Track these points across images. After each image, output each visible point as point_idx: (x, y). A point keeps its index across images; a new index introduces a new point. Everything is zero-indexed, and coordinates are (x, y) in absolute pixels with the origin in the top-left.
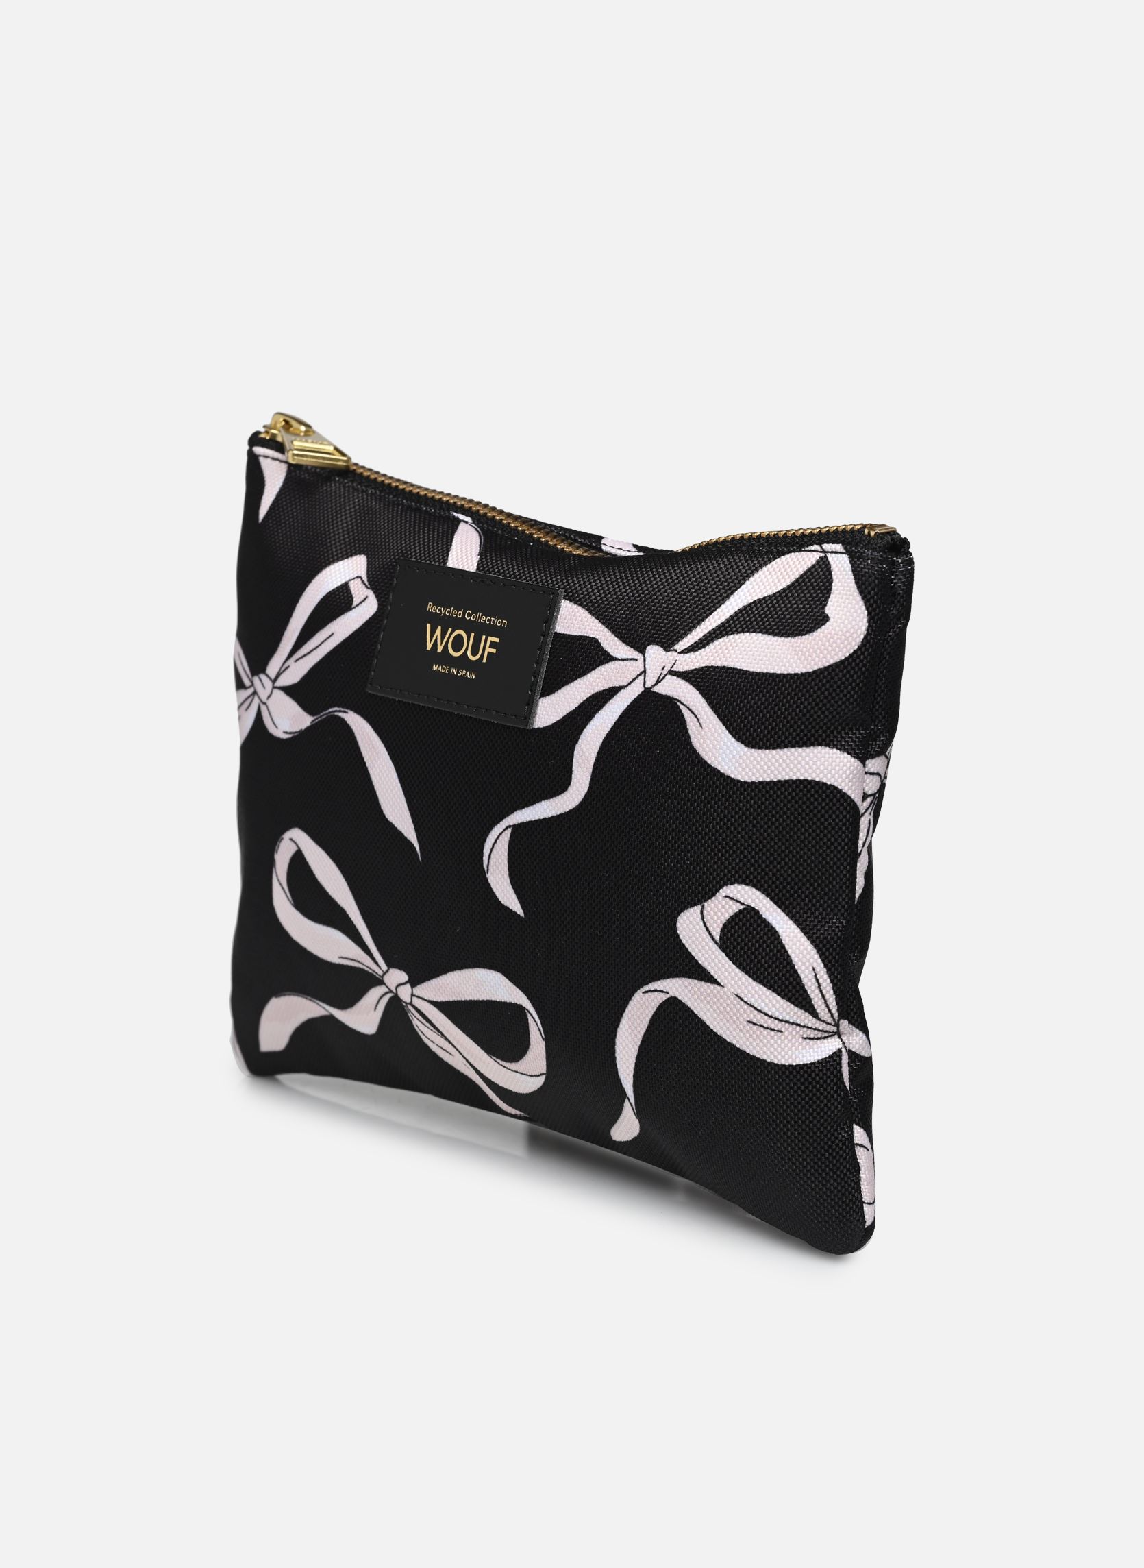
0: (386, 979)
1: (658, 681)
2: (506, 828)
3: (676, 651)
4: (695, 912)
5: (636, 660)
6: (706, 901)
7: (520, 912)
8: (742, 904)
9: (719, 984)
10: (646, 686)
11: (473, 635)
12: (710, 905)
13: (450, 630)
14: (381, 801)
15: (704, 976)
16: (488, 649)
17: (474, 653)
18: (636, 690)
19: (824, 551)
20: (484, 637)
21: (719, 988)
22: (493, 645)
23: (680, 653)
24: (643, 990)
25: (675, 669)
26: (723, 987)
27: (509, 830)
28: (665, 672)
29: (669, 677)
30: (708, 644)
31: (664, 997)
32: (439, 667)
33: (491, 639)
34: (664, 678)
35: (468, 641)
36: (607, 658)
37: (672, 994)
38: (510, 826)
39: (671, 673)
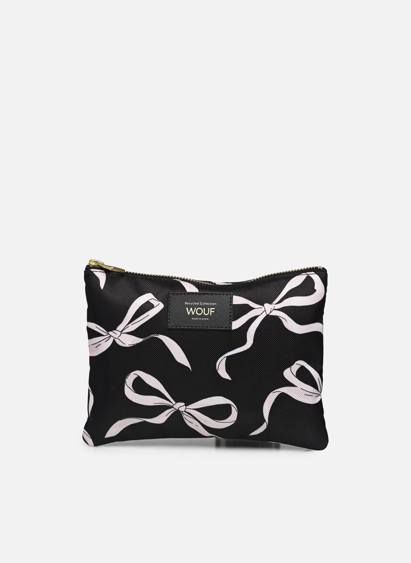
0: (174, 406)
1: (270, 312)
2: (225, 357)
3: (273, 304)
4: (288, 369)
5: (262, 308)
6: (291, 366)
7: (230, 379)
8: (300, 365)
9: (296, 386)
10: (267, 314)
11: (204, 309)
12: (292, 367)
13: (195, 308)
14: (175, 357)
15: (292, 385)
16: (211, 312)
17: (206, 313)
18: (264, 315)
19: (307, 274)
20: (209, 309)
21: (296, 388)
22: (212, 310)
23: (275, 304)
24: (272, 392)
25: (275, 308)
26: (297, 387)
27: (226, 358)
28: (272, 309)
29: (274, 311)
30: (283, 301)
31: (279, 393)
32: (194, 318)
33: (211, 309)
34: (272, 311)
35: (203, 311)
36: (252, 309)
37: (282, 392)
38: (226, 357)
39: (274, 309)
